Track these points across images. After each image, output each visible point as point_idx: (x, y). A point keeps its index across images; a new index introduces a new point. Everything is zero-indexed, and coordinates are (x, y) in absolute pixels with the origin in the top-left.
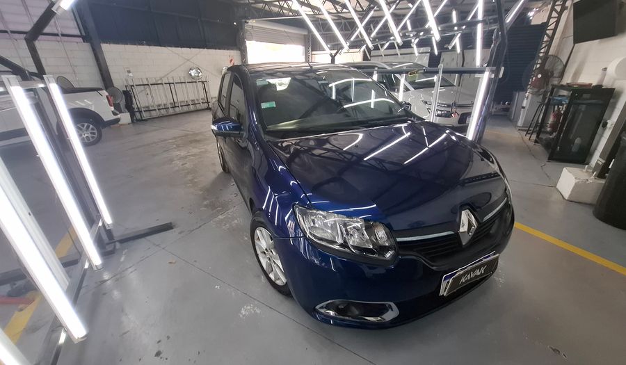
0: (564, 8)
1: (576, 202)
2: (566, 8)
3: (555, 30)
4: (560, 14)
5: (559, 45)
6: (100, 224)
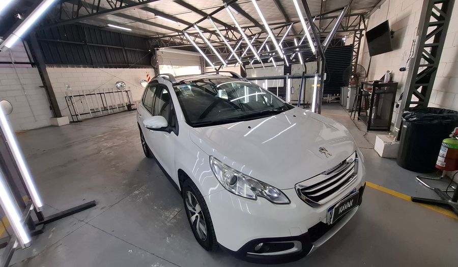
0: (361, 35)
1: (387, 158)
2: (363, 35)
3: (358, 48)
4: (360, 39)
5: (363, 58)
6: (32, 208)
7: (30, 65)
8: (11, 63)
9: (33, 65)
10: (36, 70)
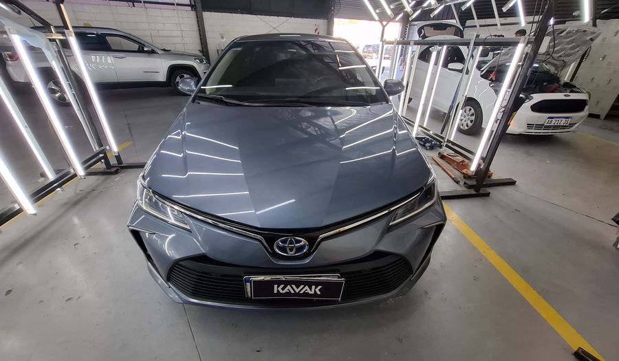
7: (190, 8)
8: (173, 4)
9: (193, 7)
10: (193, 14)
